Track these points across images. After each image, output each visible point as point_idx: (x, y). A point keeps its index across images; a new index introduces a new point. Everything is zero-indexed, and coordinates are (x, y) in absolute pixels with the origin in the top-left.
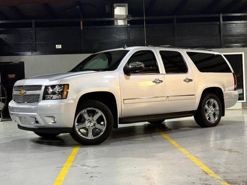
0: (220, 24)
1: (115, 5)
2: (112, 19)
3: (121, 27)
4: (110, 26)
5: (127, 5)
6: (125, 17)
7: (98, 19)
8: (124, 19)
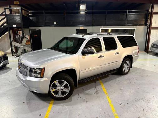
0: (126, 15)
1: (80, 4)
2: (79, 11)
3: (82, 15)
4: (77, 14)
5: (85, 4)
6: (84, 10)
7: (72, 11)
8: (84, 11)
